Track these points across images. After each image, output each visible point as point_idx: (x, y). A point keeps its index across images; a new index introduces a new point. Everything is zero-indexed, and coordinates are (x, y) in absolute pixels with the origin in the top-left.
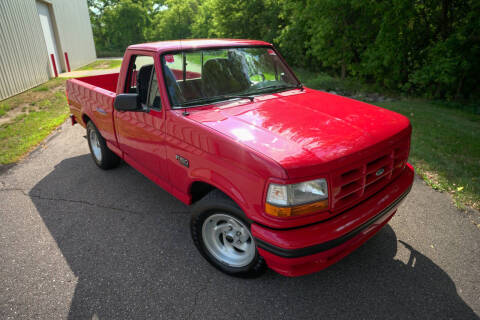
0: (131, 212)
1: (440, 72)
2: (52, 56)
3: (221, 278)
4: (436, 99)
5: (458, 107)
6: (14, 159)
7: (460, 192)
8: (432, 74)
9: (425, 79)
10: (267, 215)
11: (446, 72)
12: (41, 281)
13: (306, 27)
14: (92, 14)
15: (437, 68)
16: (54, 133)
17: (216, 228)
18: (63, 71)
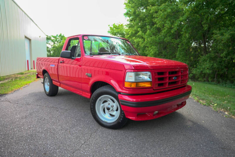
0: (61, 109)
1: (204, 69)
2: (28, 61)
3: (103, 129)
4: (205, 81)
5: (215, 84)
6: (6, 92)
7: (216, 106)
8: (201, 70)
9: (199, 72)
10: (125, 88)
11: (208, 68)
12: (16, 128)
13: (145, 51)
14: (48, 48)
15: (203, 66)
16: (26, 86)
17: (102, 105)
18: (32, 69)
